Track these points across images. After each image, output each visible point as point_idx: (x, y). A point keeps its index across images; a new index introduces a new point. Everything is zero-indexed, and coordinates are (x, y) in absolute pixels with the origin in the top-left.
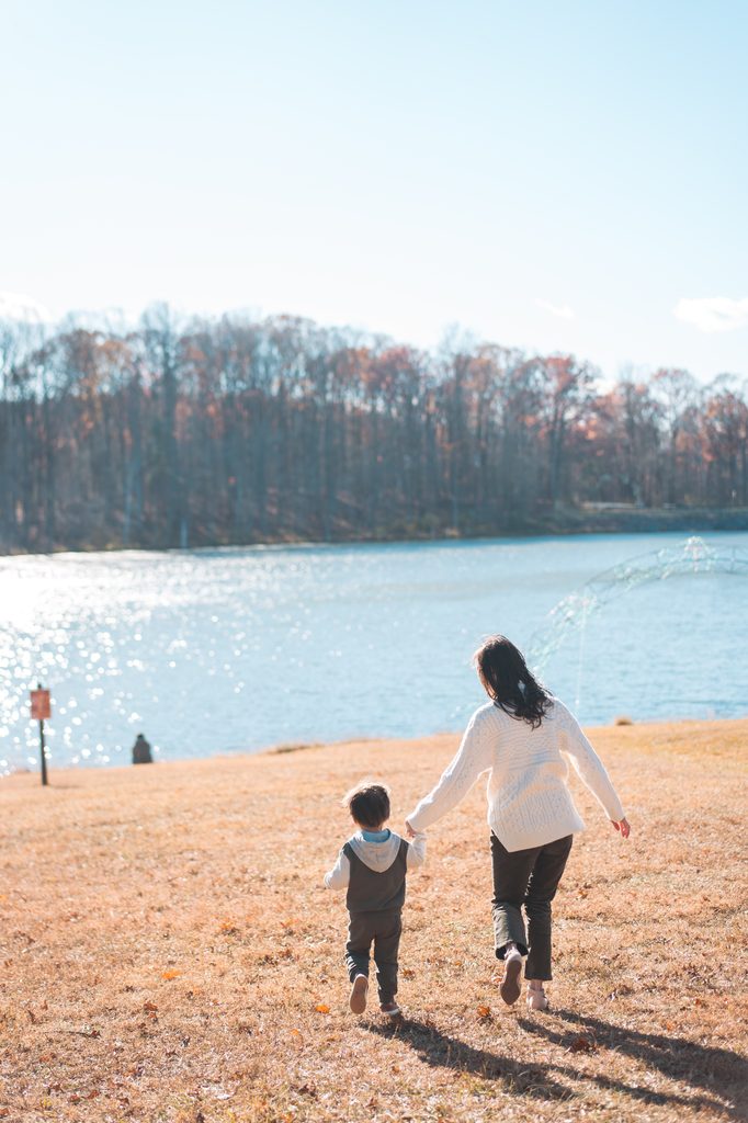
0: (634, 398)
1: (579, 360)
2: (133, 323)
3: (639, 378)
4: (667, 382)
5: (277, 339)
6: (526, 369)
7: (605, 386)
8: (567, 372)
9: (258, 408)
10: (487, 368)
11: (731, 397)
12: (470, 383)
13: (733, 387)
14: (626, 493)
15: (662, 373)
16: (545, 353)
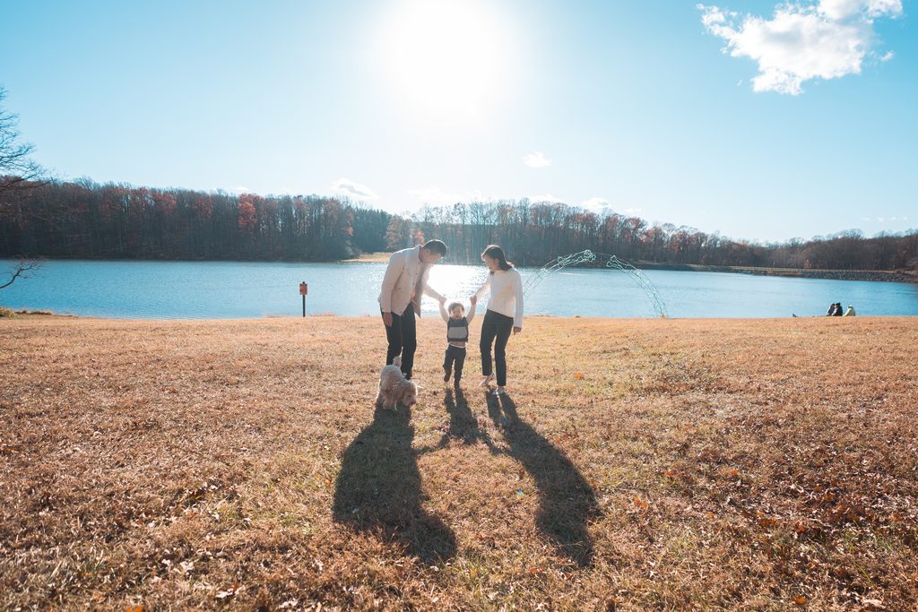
0: (657, 232)
1: (641, 220)
2: (517, 203)
3: (659, 226)
4: (666, 227)
5: (557, 210)
6: (626, 221)
7: (649, 227)
8: (638, 223)
9: (553, 229)
10: (616, 220)
11: (684, 232)
12: (609, 224)
13: (686, 230)
14: (652, 259)
15: (666, 224)
16: (632, 216)
